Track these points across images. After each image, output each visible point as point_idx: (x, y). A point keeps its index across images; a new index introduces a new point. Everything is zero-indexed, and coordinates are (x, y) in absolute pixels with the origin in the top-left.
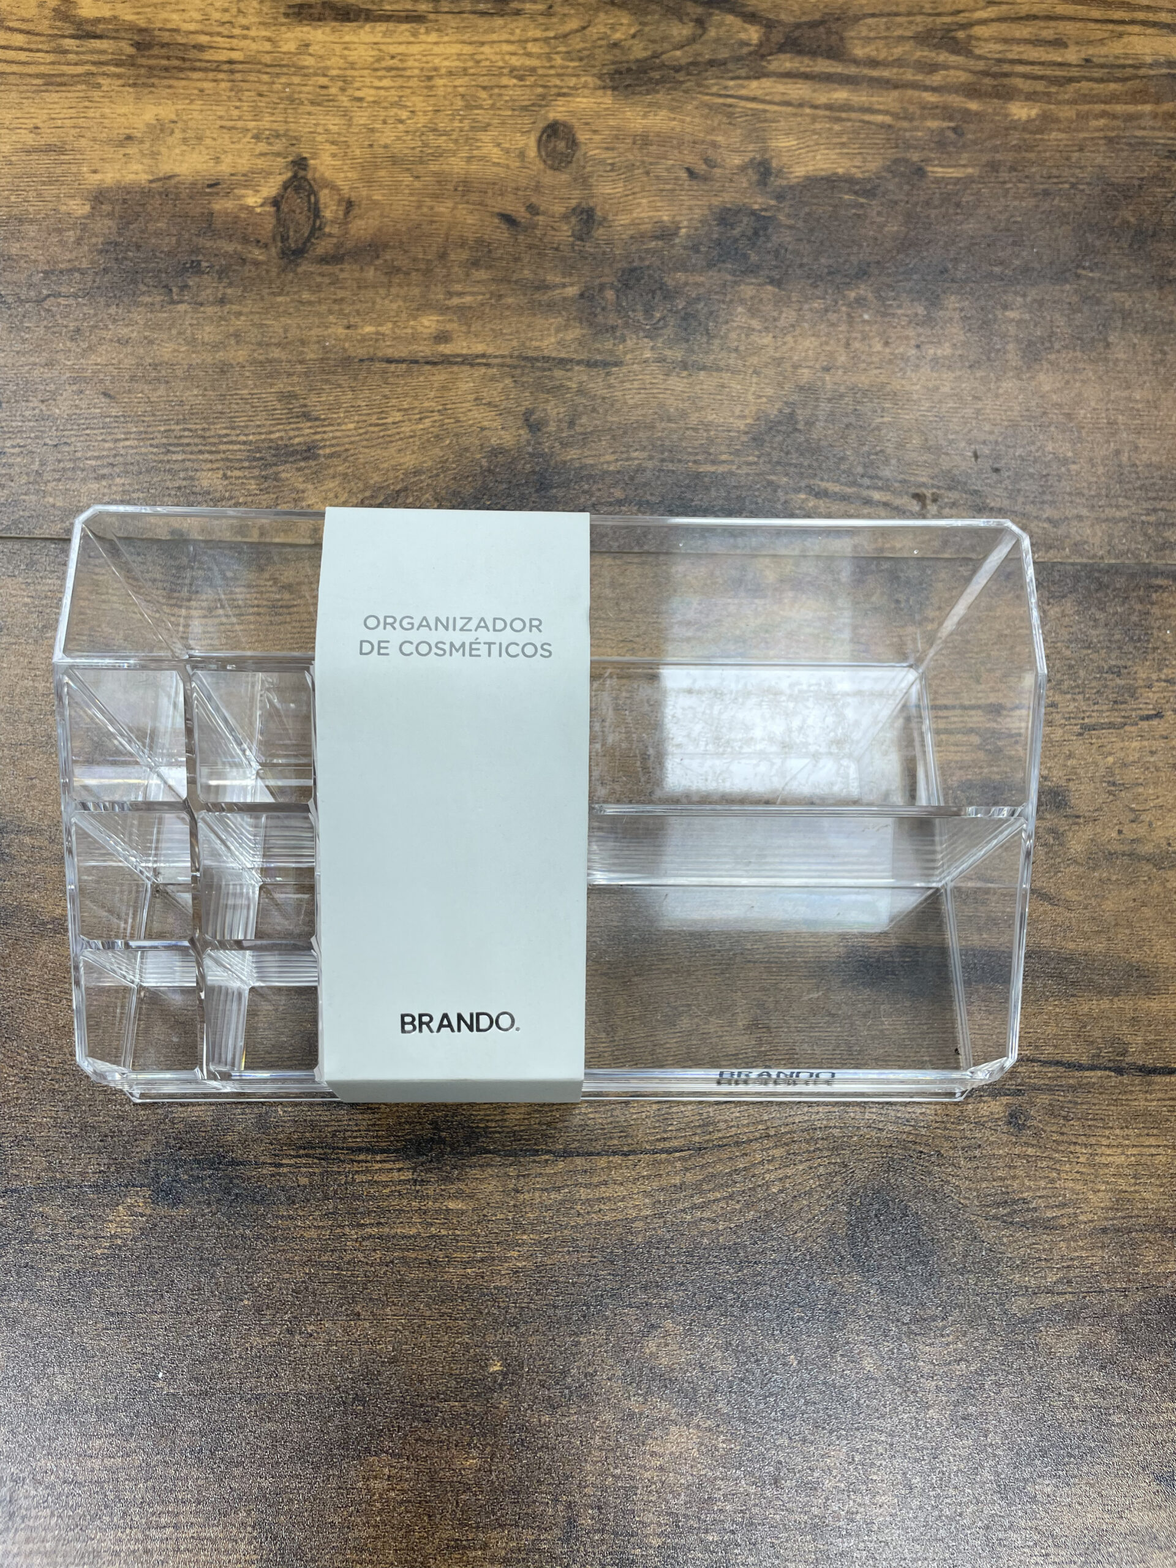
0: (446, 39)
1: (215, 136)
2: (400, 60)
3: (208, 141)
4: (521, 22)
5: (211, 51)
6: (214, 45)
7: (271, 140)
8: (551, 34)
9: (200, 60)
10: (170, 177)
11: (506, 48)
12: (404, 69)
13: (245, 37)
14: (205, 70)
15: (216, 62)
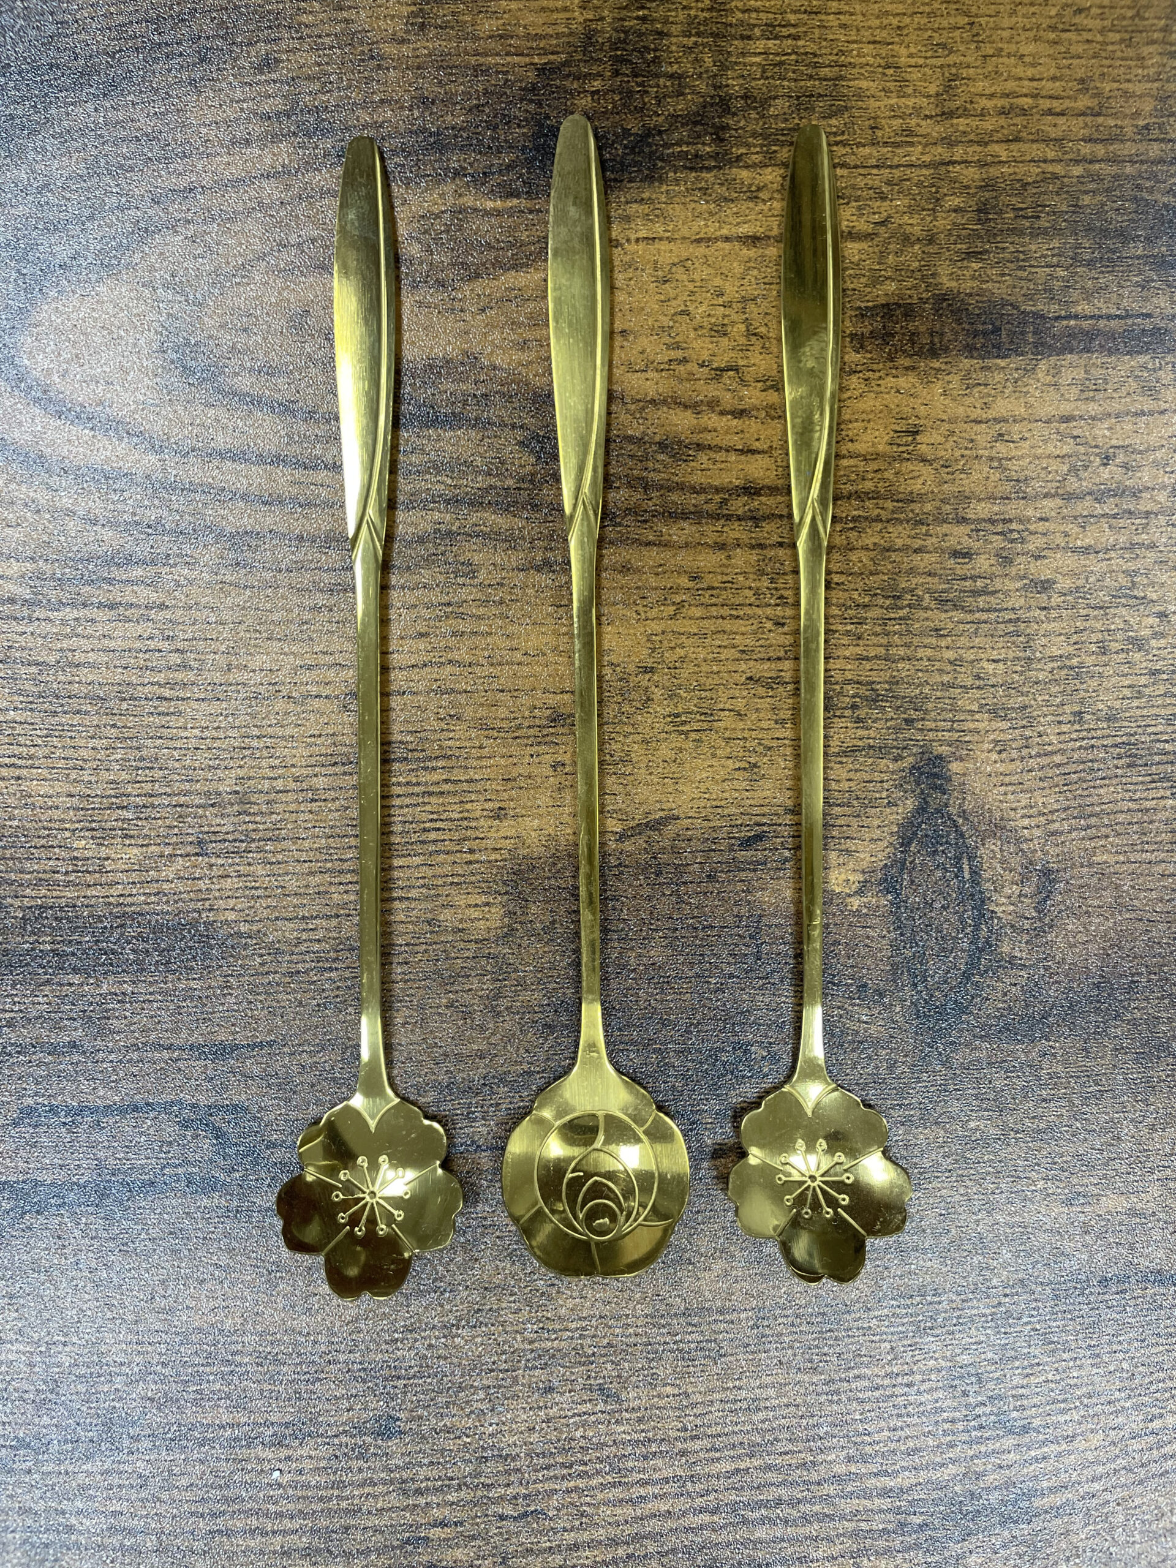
1: (740, 704)
2: (1126, 466)
3: (728, 721)
5: (703, 457)
6: (708, 438)
7: (862, 713)
9: (681, 487)
10: (656, 825)
12: (1136, 494)
14: (697, 515)
15: (717, 490)
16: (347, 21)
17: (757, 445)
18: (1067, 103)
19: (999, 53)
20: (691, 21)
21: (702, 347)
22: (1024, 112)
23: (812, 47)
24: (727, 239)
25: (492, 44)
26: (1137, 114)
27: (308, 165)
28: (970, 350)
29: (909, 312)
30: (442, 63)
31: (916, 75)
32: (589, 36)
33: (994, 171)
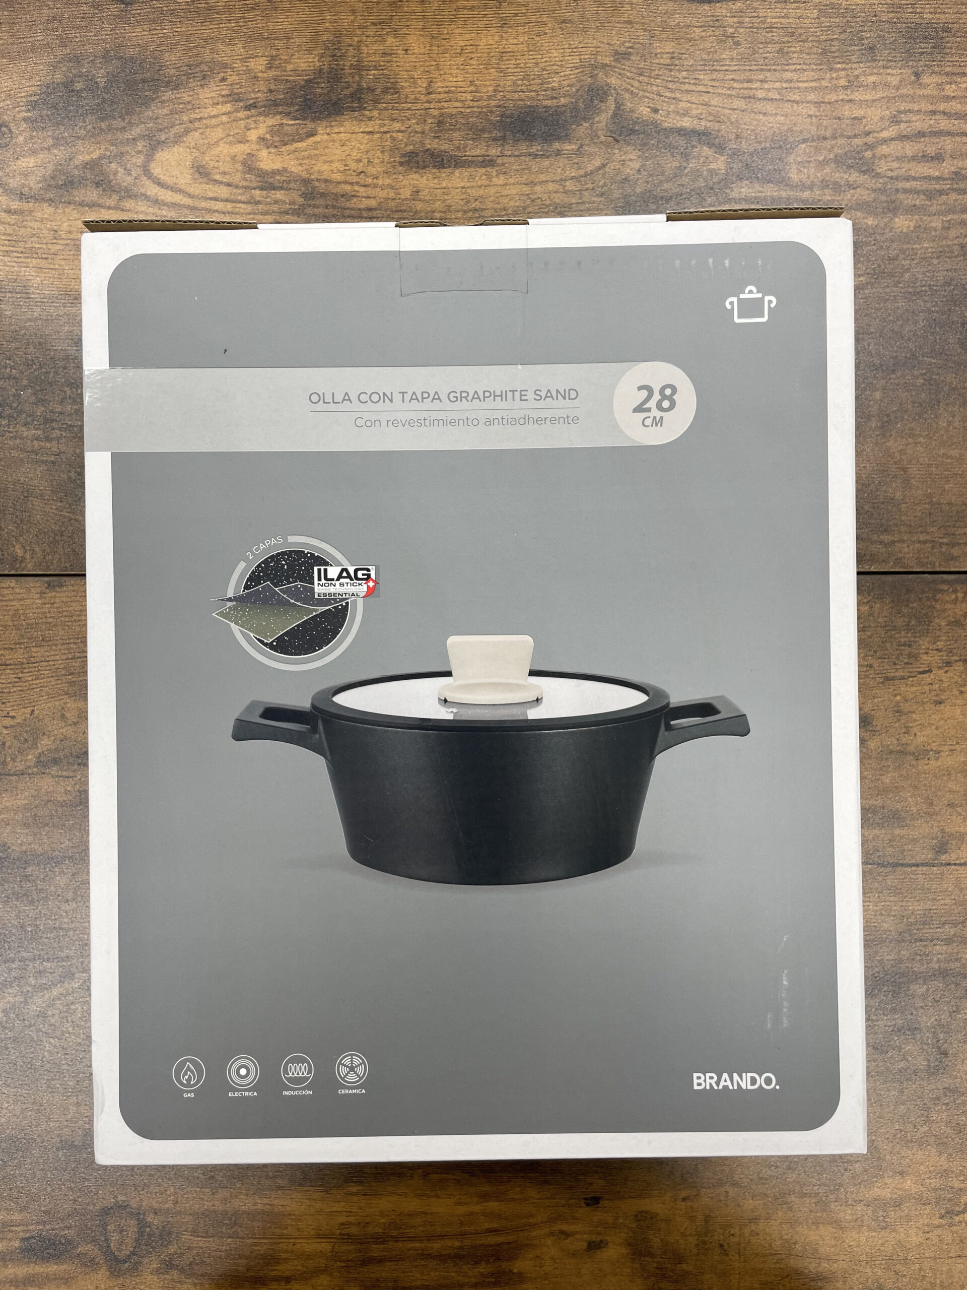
0: (512, 181)
2: (481, 202)
4: (562, 161)
8: (582, 172)
11: (551, 187)
12: (483, 210)
13: (375, 186)
15: (359, 209)
16: (248, 66)
17: (370, 196)
18: (466, 89)
19: (445, 74)
20: (352, 65)
21: (353, 166)
22: (453, 93)
23: (388, 73)
24: (362, 132)
25: (291, 73)
26: (488, 92)
27: (237, 111)
28: (434, 167)
29: (417, 155)
30: (276, 79)
31: (419, 81)
32: (321, 71)
33: (443, 111)
